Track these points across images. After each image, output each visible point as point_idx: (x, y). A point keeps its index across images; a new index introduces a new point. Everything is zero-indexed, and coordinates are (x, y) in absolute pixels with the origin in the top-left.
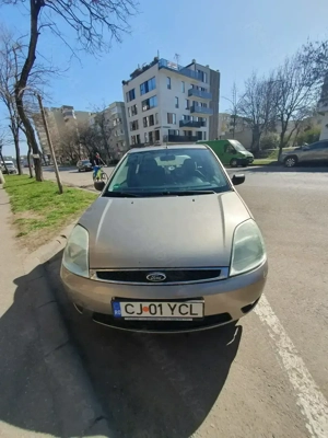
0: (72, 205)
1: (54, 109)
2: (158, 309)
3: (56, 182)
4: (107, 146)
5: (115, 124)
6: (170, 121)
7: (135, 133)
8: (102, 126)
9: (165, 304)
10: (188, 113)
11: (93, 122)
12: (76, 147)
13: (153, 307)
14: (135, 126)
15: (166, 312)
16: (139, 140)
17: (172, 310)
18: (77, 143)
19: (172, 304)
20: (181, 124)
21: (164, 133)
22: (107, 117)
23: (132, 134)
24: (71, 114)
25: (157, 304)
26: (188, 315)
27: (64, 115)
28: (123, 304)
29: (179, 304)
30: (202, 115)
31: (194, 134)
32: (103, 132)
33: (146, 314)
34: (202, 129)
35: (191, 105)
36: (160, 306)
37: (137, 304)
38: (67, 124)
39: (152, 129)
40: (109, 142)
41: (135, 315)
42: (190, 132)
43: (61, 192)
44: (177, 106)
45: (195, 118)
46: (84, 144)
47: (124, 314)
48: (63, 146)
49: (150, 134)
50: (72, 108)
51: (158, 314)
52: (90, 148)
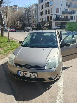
0: (12, 47)
1: (10, 6)
2: (27, 74)
3: (8, 37)
4: (29, 22)
5: (33, 13)
6: (57, 12)
7: (41, 17)
8: (28, 14)
9: (29, 73)
10: (66, 8)
11: (25, 12)
12: (17, 22)
13: (26, 73)
14: (42, 14)
15: (29, 75)
16: (43, 20)
17: (30, 75)
18: (17, 21)
19: (30, 73)
20: (63, 13)
21: (54, 17)
22: (31, 10)
23: (40, 17)
24: (16, 8)
25: (27, 73)
26: (34, 76)
27: (14, 9)
28: (20, 72)
29: (32, 73)
30: (74, 9)
31: (69, 17)
32: (28, 16)
33: (25, 75)
34: (73, 15)
35: (69, 4)
36: (28, 73)
37: (23, 72)
38: (14, 13)
39: (49, 15)
40: (30, 20)
41: (22, 75)
42: (67, 17)
43: (9, 41)
44: (62, 5)
45: (70, 10)
46: (20, 21)
47: (20, 74)
48: (12, 21)
49: (48, 17)
50: (17, 6)
51: (27, 75)
52: (22, 23)
